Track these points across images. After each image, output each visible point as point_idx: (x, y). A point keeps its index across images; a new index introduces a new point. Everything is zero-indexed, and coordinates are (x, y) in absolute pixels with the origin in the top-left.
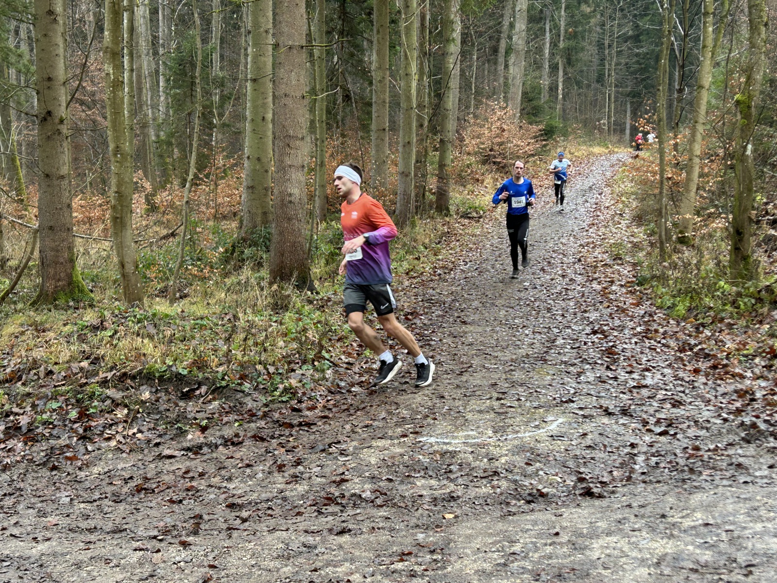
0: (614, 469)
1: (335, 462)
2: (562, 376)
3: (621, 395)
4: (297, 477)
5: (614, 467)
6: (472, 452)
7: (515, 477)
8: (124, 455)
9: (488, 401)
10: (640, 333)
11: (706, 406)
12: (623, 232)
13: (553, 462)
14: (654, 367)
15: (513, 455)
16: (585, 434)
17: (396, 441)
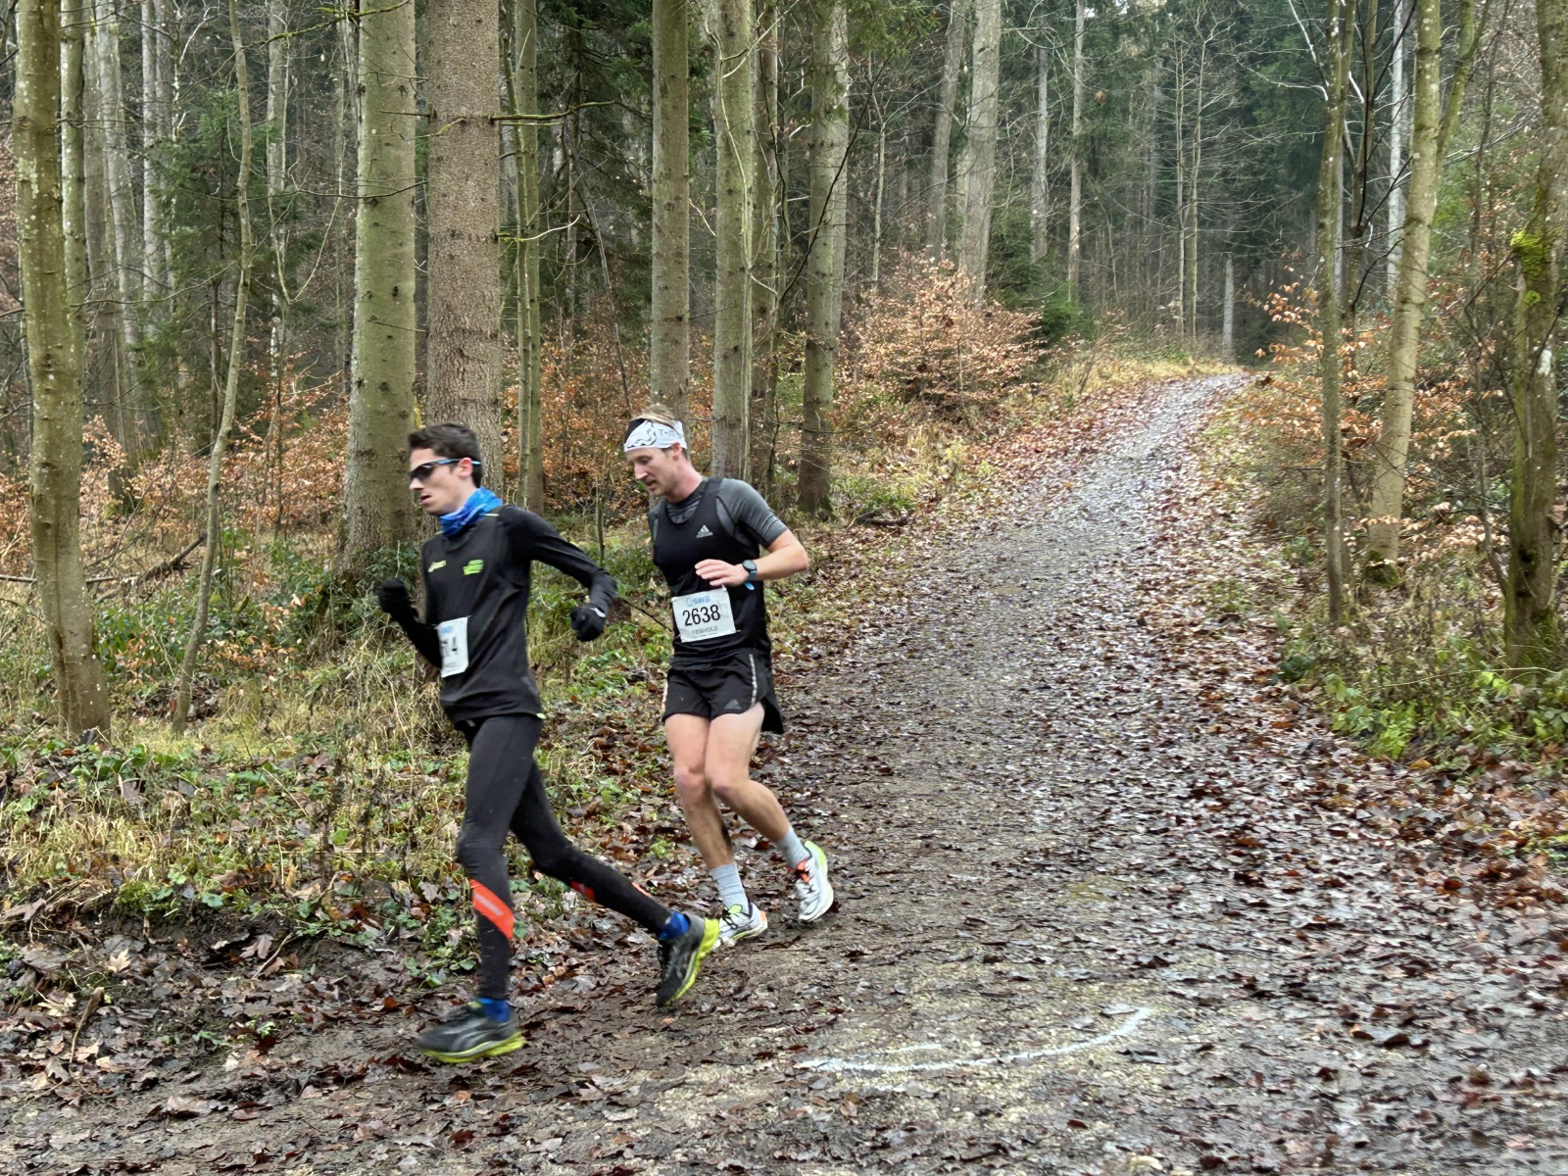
0: (1286, 1135)
1: (595, 1123)
2: (1134, 902)
3: (1282, 948)
4: (504, 1164)
5: (1286, 1129)
6: (936, 1095)
7: (1046, 1159)
8: (67, 1112)
9: (964, 966)
10: (1305, 794)
11: (1486, 972)
12: (1234, 556)
13: (1137, 1120)
14: (1348, 878)
15: (1037, 1102)
16: (1208, 1047)
17: (745, 1070)
